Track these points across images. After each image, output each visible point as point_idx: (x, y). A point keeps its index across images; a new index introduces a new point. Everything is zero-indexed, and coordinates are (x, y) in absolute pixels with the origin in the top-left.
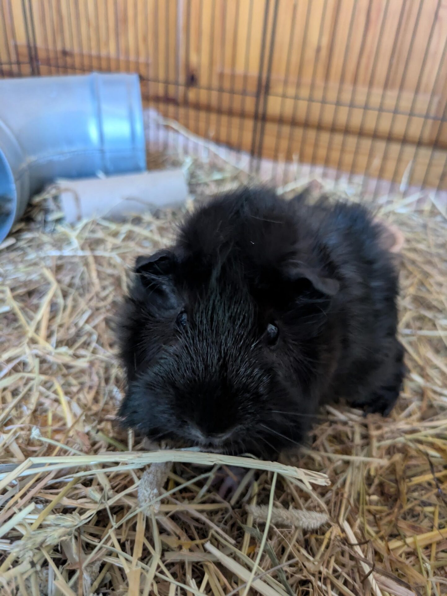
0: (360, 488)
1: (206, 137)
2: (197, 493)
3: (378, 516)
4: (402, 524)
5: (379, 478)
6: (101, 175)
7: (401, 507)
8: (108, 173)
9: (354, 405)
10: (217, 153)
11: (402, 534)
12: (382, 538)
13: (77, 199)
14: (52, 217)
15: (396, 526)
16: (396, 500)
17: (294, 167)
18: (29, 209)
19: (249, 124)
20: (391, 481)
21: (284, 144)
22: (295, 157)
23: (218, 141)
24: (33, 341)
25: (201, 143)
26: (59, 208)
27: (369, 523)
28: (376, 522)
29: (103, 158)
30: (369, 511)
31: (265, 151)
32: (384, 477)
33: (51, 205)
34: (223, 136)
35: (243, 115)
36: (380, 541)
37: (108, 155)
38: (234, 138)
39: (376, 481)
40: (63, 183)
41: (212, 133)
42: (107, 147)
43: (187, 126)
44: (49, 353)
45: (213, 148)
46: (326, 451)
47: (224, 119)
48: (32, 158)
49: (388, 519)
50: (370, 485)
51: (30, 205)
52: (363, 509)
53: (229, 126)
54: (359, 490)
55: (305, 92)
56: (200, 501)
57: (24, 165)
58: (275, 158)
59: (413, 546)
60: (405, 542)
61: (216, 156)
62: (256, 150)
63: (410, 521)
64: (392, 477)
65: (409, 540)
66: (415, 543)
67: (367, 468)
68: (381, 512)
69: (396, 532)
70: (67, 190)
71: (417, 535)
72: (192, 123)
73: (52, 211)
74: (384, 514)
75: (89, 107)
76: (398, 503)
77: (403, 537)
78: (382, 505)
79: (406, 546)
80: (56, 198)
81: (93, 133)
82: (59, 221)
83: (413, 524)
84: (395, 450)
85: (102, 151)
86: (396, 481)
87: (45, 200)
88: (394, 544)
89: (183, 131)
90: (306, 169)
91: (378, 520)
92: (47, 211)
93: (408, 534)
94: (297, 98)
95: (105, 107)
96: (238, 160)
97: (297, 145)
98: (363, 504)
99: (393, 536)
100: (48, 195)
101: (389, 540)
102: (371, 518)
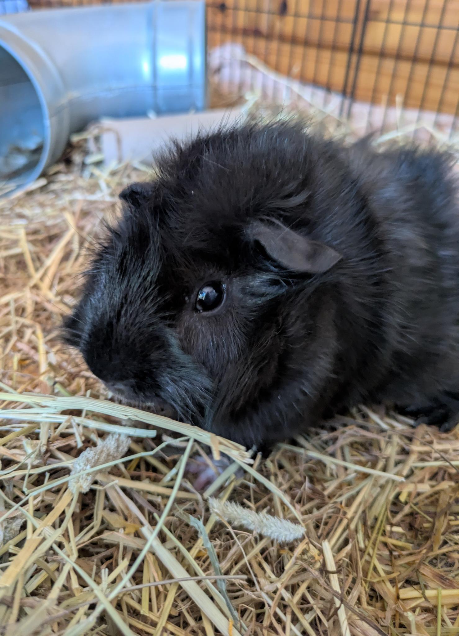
0: (379, 514)
1: (289, 74)
2: (165, 475)
3: (395, 553)
4: (427, 571)
5: (411, 507)
6: (152, 115)
7: (431, 548)
8: (159, 112)
9: (402, 411)
10: (300, 94)
11: (422, 583)
12: (393, 582)
13: (119, 141)
14: (90, 160)
15: (417, 571)
16: (427, 538)
17: (396, 113)
18: (68, 150)
19: (342, 58)
20: (428, 513)
21: (385, 83)
22: (399, 99)
23: (303, 79)
24: (36, 287)
25: (283, 82)
26: (99, 150)
27: (381, 558)
28: (391, 561)
29: (155, 96)
30: (385, 544)
31: (360, 92)
32: (419, 508)
33: (91, 145)
34: (310, 73)
35: (335, 48)
36: (389, 585)
37: (160, 92)
38: (323, 76)
39: (407, 509)
40: (107, 123)
41: (296, 70)
42: (160, 84)
43: (266, 62)
44: (49, 301)
45: (296, 87)
46: (344, 459)
47: (312, 53)
48: (74, 94)
49: (410, 559)
50: (395, 513)
51: (70, 146)
52: (376, 539)
53: (318, 61)
54: (377, 515)
55: (415, 17)
56: (166, 484)
57: (64, 101)
58: (374, 101)
59: (433, 602)
60: (423, 594)
61: (299, 97)
62: (349, 90)
63: (440, 569)
64: (431, 509)
65: (429, 593)
66: (437, 597)
67: (397, 490)
68: (402, 549)
69: (414, 579)
70: (109, 130)
71: (444, 588)
72: (273, 58)
73: (92, 153)
74: (404, 553)
75: (143, 37)
76: (429, 543)
77: (422, 586)
78: (407, 541)
79: (423, 599)
80: (97, 139)
81: (146, 68)
82: (99, 164)
83: (443, 574)
84: (446, 476)
85: (155, 88)
86: (434, 515)
87: (86, 140)
88: (408, 592)
89: (262, 68)
90: (412, 115)
91: (395, 558)
92: (86, 153)
93: (431, 584)
94: (405, 23)
95: (161, 37)
96: (326, 102)
97: (401, 84)
98: (378, 533)
99: (409, 582)
100: (90, 134)
101: (403, 587)
102: (386, 553)
